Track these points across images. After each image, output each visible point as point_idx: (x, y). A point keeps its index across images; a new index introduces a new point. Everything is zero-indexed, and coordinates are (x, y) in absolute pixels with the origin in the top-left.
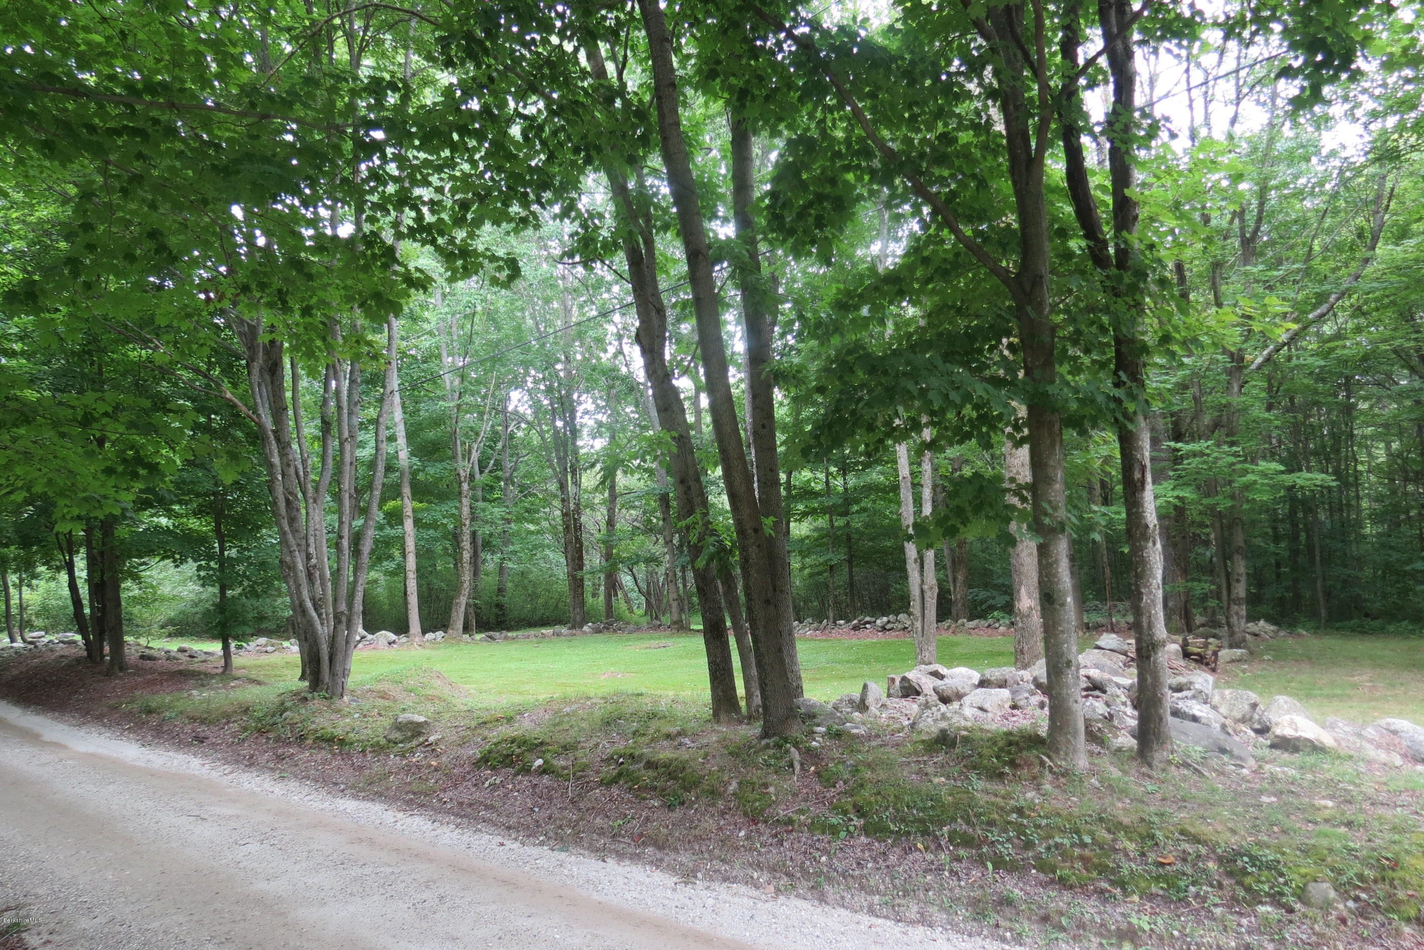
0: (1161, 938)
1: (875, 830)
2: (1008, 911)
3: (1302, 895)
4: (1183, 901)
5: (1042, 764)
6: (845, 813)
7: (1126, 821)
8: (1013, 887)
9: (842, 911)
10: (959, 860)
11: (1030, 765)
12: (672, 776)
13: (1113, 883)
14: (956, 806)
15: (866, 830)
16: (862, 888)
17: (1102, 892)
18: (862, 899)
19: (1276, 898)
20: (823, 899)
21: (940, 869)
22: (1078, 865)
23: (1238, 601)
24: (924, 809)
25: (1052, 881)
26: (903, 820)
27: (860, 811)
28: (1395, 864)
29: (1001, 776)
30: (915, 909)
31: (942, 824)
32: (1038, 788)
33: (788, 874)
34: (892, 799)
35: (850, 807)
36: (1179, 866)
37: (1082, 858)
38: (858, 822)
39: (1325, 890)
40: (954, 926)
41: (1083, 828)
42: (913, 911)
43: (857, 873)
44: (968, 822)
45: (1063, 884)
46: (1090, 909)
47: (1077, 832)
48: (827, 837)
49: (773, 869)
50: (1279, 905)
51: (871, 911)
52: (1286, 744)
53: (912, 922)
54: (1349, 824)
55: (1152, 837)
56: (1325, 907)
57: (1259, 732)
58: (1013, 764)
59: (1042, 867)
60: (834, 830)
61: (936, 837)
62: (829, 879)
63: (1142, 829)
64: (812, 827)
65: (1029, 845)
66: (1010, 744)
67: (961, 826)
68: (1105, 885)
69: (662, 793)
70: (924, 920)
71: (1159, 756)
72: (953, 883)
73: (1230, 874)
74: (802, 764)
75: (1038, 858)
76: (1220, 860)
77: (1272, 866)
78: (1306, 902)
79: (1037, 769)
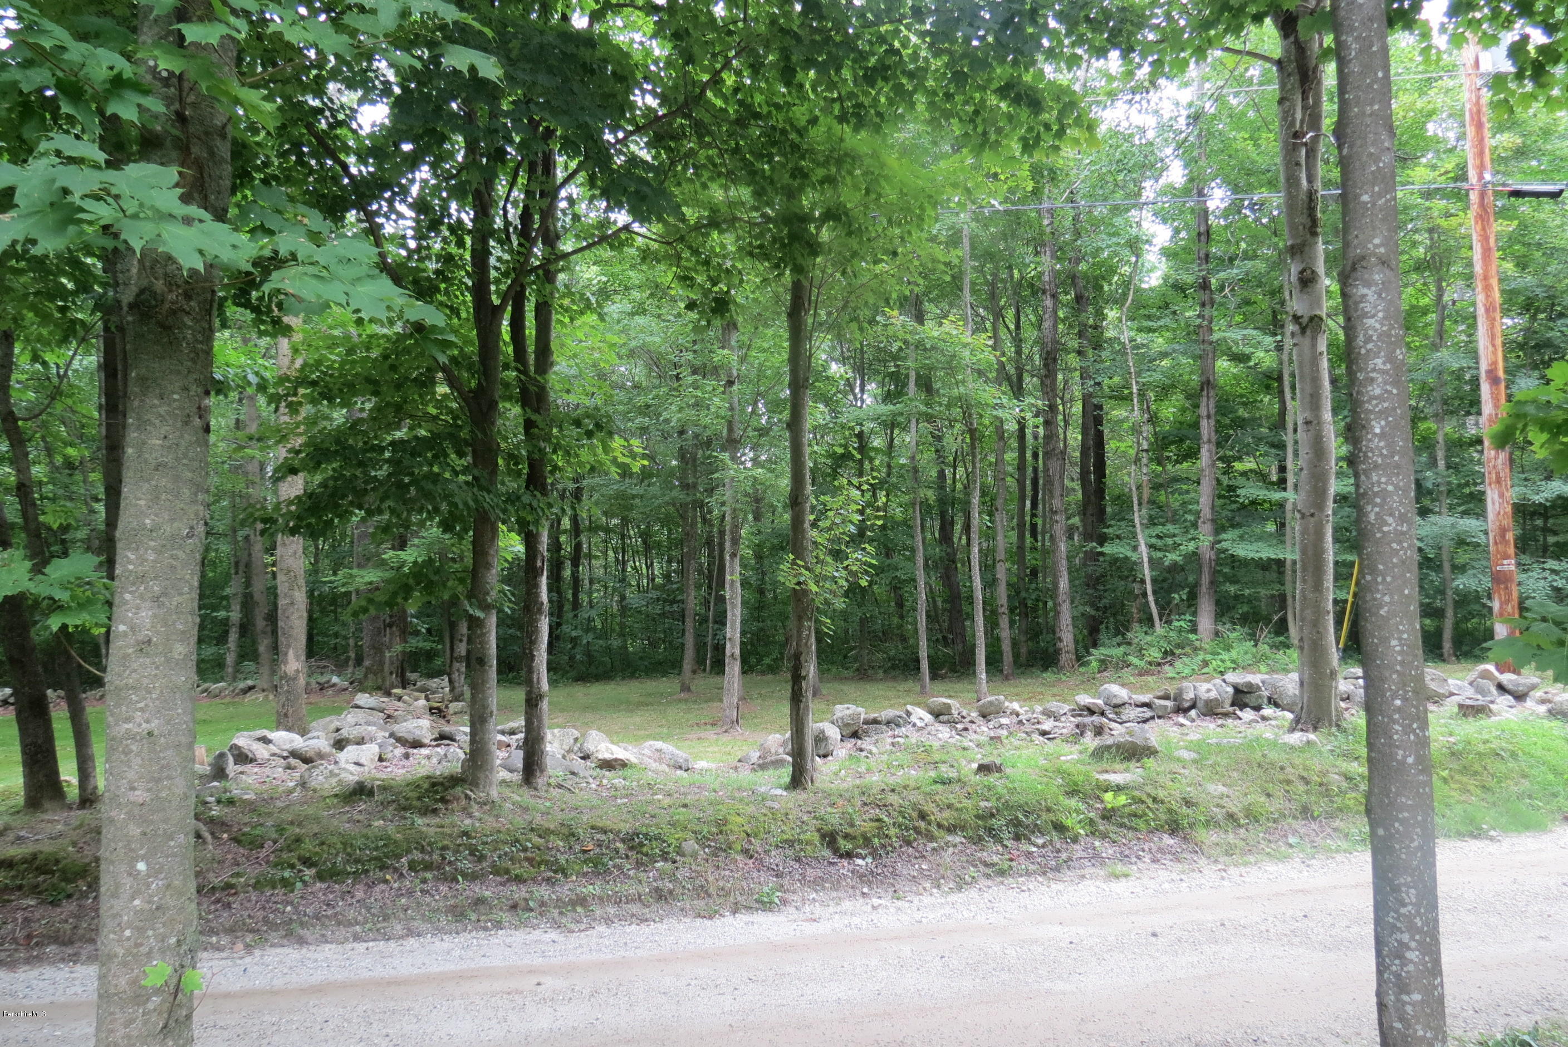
0: (601, 899)
1: (328, 875)
2: (482, 908)
3: (680, 852)
4: (607, 872)
5: (468, 798)
6: (292, 866)
7: (552, 827)
8: (478, 889)
9: (328, 946)
10: (424, 881)
11: (458, 799)
12: (42, 870)
13: (555, 872)
14: (407, 840)
15: (320, 877)
16: (339, 923)
17: (548, 880)
18: (342, 932)
19: (665, 856)
20: (302, 941)
21: (410, 893)
22: (526, 864)
23: (459, 659)
24: (376, 849)
25: (508, 880)
26: (357, 861)
27: (307, 862)
28: (725, 822)
29: (435, 811)
30: (399, 927)
31: (398, 857)
32: (470, 816)
33: (251, 931)
34: (339, 846)
35: (295, 861)
36: (597, 850)
37: (527, 859)
38: (309, 873)
39: (691, 845)
40: (440, 930)
41: (521, 837)
42: (398, 928)
43: (330, 912)
44: (423, 850)
45: (519, 880)
46: (543, 891)
47: (517, 841)
48: (279, 891)
49: (231, 931)
50: (666, 860)
51: (357, 938)
52: (608, 765)
53: (402, 937)
54: (685, 806)
55: (573, 835)
56: (694, 855)
57: (584, 758)
58: (443, 800)
59: (496, 871)
60: (286, 883)
61: (396, 870)
62: (302, 925)
63: (565, 831)
64: (257, 886)
65: (481, 858)
66: (434, 785)
67: (417, 855)
68: (550, 874)
69: (35, 890)
70: (410, 933)
71: (540, 781)
72: (428, 899)
73: (632, 848)
74: (212, 834)
75: (493, 865)
76: (623, 841)
77: (657, 838)
78: (683, 855)
79: (464, 802)
